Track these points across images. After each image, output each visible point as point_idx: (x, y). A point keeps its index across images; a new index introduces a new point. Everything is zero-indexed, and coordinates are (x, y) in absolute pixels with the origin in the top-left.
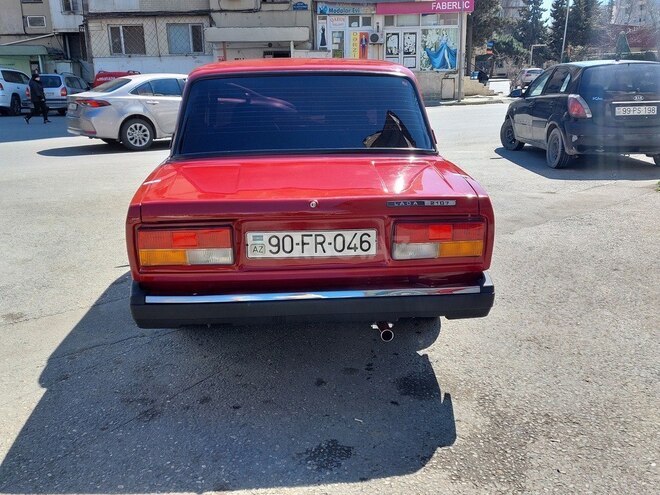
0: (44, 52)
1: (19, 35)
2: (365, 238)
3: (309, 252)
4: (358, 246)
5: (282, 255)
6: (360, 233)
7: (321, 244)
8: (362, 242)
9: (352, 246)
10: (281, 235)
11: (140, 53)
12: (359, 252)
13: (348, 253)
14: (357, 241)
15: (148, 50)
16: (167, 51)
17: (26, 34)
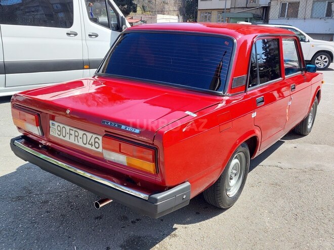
0: (252, 16)
1: (243, 8)
2: (97, 140)
3: (72, 140)
4: (93, 144)
5: (61, 137)
6: (95, 136)
7: (77, 136)
8: (95, 142)
9: (90, 143)
10: (62, 126)
11: (294, 17)
12: (93, 148)
13: (88, 146)
14: (93, 141)
15: (299, 15)
16: (310, 16)
17: (247, 7)
